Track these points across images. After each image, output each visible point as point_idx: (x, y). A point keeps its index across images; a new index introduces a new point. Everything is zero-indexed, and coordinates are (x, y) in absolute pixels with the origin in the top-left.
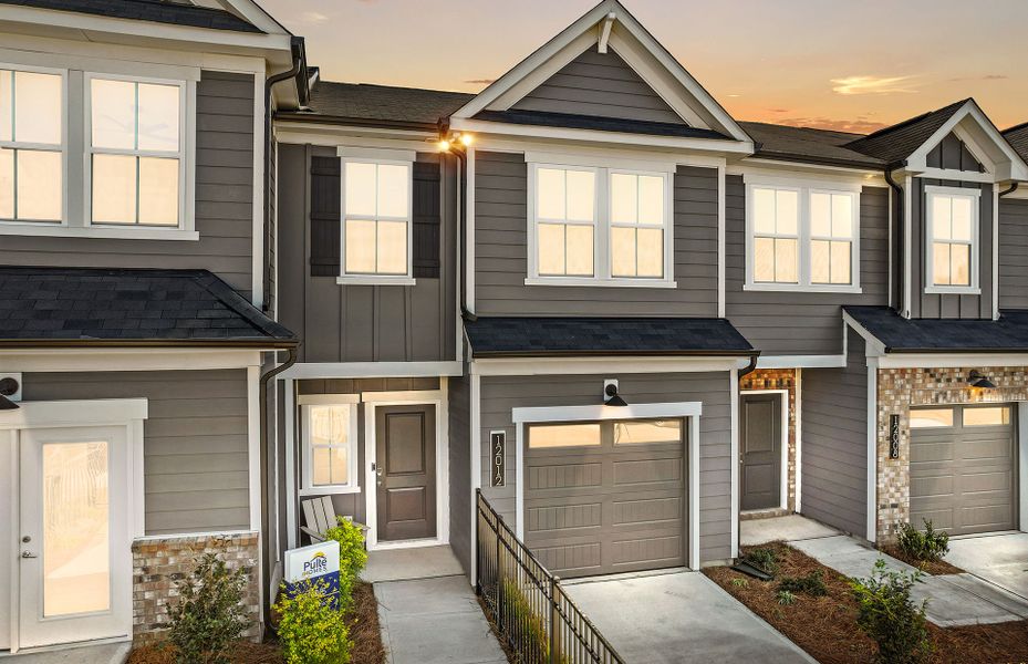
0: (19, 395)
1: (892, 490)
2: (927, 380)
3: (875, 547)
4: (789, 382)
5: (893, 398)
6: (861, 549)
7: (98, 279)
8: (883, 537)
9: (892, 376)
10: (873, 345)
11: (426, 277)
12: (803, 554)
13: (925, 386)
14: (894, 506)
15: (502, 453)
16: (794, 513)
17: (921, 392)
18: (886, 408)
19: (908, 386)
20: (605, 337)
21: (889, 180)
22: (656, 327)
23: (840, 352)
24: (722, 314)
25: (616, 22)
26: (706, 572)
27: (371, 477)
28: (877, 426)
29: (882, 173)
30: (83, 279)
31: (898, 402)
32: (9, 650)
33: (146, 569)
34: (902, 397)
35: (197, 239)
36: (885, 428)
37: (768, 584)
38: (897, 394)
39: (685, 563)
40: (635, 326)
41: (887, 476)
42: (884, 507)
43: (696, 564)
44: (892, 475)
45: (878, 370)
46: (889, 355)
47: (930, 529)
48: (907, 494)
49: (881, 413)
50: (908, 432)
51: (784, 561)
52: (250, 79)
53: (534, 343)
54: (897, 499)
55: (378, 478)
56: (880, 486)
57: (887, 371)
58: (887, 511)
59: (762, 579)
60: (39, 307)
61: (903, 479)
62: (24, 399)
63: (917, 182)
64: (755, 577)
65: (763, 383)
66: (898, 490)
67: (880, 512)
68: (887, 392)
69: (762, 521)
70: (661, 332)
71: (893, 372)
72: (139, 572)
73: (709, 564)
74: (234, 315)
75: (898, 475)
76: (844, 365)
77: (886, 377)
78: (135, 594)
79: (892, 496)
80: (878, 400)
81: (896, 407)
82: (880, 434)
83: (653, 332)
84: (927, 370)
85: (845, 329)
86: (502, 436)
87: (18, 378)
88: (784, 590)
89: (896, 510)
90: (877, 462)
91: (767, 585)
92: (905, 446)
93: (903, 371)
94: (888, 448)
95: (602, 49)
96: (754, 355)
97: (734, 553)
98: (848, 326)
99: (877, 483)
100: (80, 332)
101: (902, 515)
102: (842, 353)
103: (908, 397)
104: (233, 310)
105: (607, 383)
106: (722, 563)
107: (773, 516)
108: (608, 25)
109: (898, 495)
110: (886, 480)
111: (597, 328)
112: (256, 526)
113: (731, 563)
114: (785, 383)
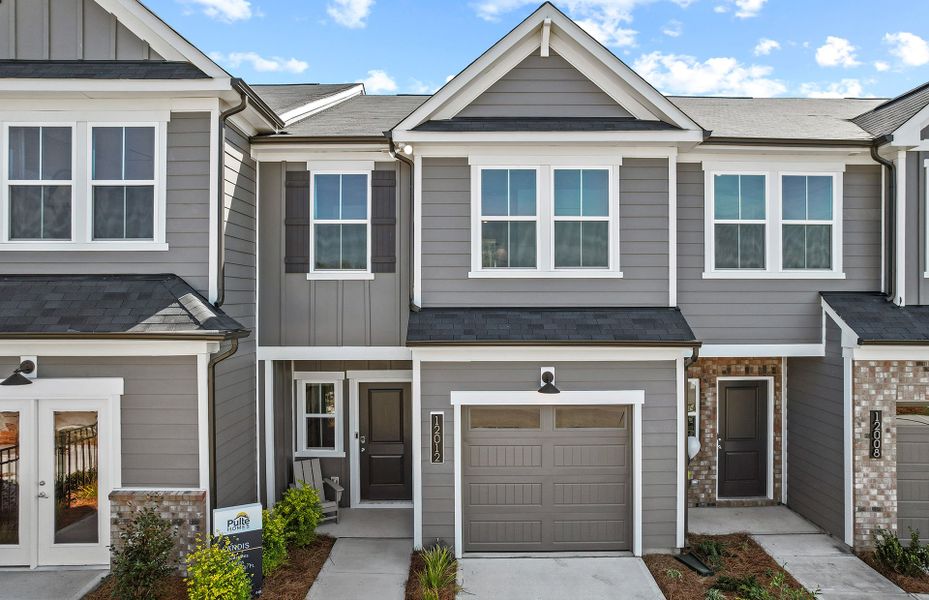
0: (34, 373)
1: (874, 492)
2: (921, 373)
3: (853, 551)
4: (773, 369)
5: (873, 392)
6: (835, 552)
7: (94, 283)
8: (863, 542)
9: (872, 370)
10: (849, 335)
11: (383, 271)
12: (762, 550)
13: (918, 381)
14: (876, 509)
15: (441, 431)
16: (780, 504)
17: (911, 388)
18: (864, 403)
19: (893, 380)
20: (541, 326)
21: (875, 157)
22: (596, 317)
23: (819, 341)
24: (673, 303)
25: (553, 25)
26: (647, 559)
27: (355, 444)
28: (854, 421)
29: (868, 150)
30: (84, 283)
31: (881, 397)
32: (29, 566)
33: (119, 514)
34: (886, 392)
35: (167, 249)
36: (863, 424)
37: (705, 579)
38: (879, 388)
39: (628, 548)
40: (575, 315)
41: (866, 476)
42: (862, 510)
43: (638, 550)
44: (873, 475)
45: (853, 361)
46: (863, 347)
47: (915, 539)
48: (895, 498)
49: (857, 408)
50: (894, 430)
51: (735, 556)
52: (207, 116)
53: (468, 332)
54: (882, 502)
55: (361, 446)
56: (857, 486)
57: (865, 363)
58: (867, 515)
59: (699, 573)
60: (47, 306)
61: (888, 480)
62: (40, 376)
63: (915, 158)
64: (694, 569)
65: (743, 370)
66: (881, 492)
67: (858, 514)
68: (866, 386)
69: (741, 509)
70: (600, 321)
71: (873, 364)
72: (115, 516)
73: (652, 551)
74: (184, 312)
75: (881, 476)
76: (822, 353)
77: (863, 369)
78: (112, 533)
79: (874, 498)
80: (853, 394)
81: (877, 403)
82: (856, 430)
83: (592, 321)
84: (919, 363)
85: (824, 317)
86: (440, 416)
87: (34, 360)
88: (716, 587)
89: (878, 514)
90: (854, 460)
91: (702, 580)
92: (891, 445)
93: (887, 364)
94: (867, 446)
95: (545, 53)
96: (697, 346)
97: (680, 542)
98: (826, 313)
99: (854, 483)
100: (68, 326)
101: (887, 520)
102: (820, 342)
103: (894, 392)
104: (184, 308)
105: (544, 370)
106: (668, 552)
107: (755, 505)
108: (546, 31)
109: (882, 498)
110: (865, 480)
111: (536, 318)
112: (204, 485)
113: (678, 552)
114: (769, 370)
